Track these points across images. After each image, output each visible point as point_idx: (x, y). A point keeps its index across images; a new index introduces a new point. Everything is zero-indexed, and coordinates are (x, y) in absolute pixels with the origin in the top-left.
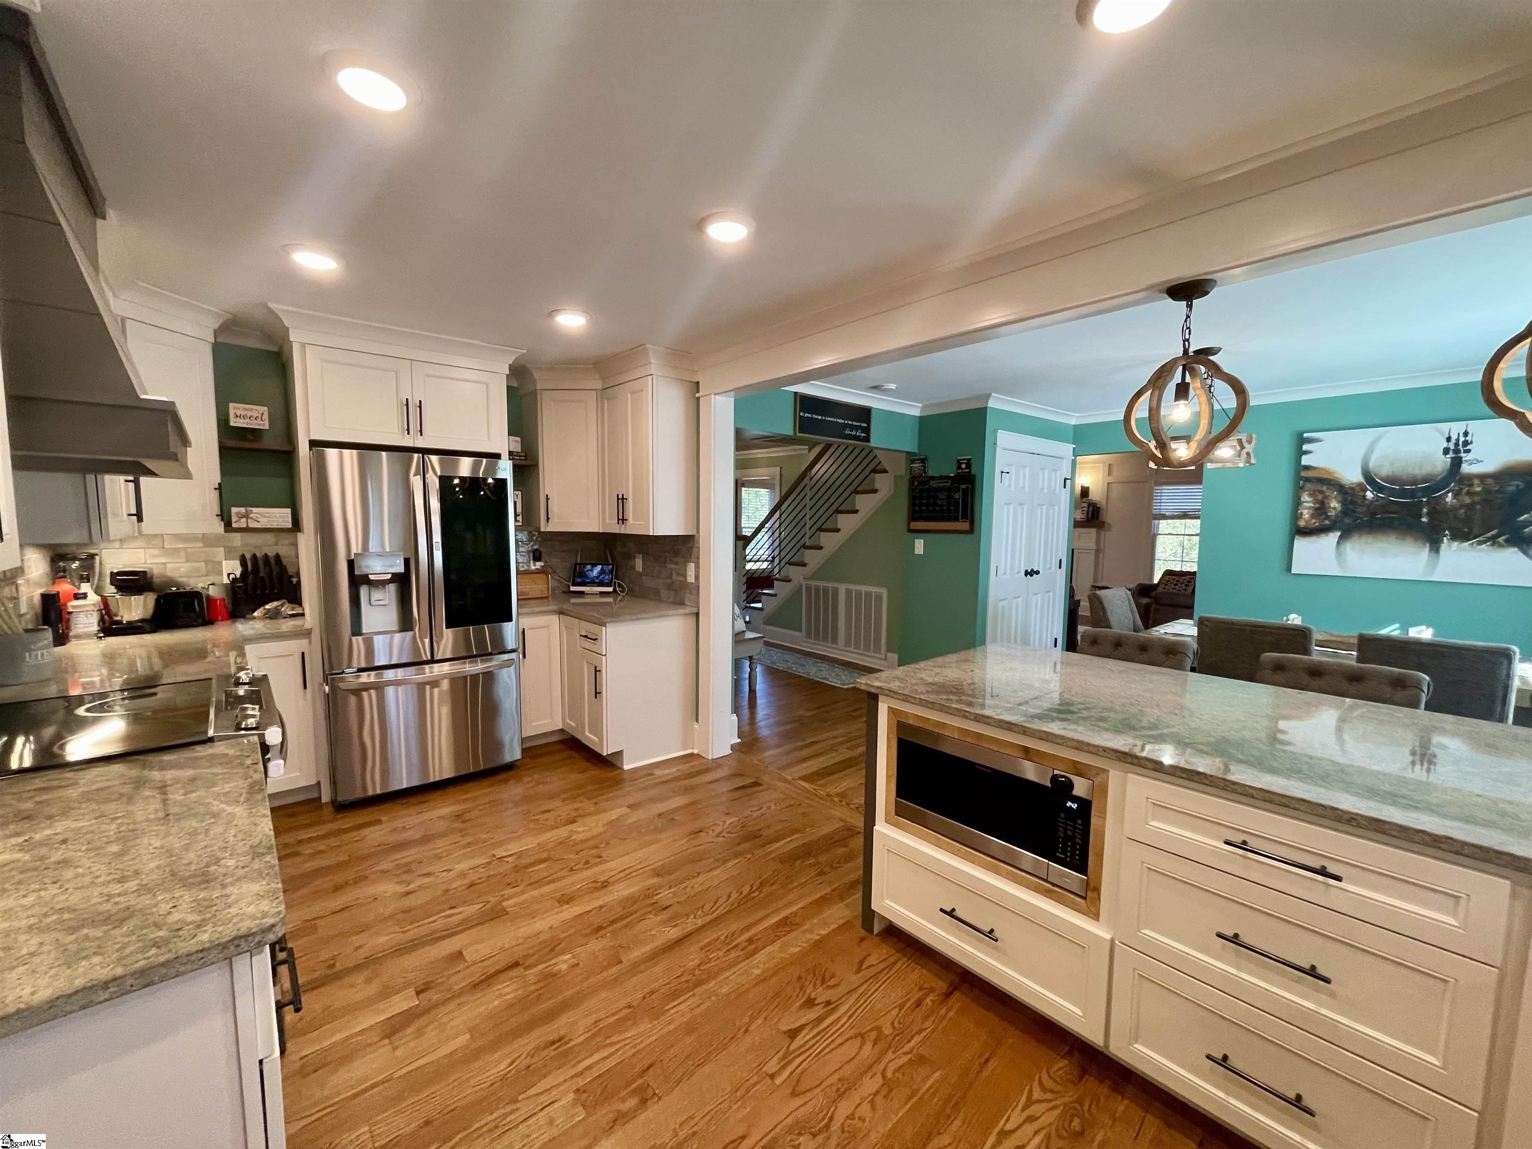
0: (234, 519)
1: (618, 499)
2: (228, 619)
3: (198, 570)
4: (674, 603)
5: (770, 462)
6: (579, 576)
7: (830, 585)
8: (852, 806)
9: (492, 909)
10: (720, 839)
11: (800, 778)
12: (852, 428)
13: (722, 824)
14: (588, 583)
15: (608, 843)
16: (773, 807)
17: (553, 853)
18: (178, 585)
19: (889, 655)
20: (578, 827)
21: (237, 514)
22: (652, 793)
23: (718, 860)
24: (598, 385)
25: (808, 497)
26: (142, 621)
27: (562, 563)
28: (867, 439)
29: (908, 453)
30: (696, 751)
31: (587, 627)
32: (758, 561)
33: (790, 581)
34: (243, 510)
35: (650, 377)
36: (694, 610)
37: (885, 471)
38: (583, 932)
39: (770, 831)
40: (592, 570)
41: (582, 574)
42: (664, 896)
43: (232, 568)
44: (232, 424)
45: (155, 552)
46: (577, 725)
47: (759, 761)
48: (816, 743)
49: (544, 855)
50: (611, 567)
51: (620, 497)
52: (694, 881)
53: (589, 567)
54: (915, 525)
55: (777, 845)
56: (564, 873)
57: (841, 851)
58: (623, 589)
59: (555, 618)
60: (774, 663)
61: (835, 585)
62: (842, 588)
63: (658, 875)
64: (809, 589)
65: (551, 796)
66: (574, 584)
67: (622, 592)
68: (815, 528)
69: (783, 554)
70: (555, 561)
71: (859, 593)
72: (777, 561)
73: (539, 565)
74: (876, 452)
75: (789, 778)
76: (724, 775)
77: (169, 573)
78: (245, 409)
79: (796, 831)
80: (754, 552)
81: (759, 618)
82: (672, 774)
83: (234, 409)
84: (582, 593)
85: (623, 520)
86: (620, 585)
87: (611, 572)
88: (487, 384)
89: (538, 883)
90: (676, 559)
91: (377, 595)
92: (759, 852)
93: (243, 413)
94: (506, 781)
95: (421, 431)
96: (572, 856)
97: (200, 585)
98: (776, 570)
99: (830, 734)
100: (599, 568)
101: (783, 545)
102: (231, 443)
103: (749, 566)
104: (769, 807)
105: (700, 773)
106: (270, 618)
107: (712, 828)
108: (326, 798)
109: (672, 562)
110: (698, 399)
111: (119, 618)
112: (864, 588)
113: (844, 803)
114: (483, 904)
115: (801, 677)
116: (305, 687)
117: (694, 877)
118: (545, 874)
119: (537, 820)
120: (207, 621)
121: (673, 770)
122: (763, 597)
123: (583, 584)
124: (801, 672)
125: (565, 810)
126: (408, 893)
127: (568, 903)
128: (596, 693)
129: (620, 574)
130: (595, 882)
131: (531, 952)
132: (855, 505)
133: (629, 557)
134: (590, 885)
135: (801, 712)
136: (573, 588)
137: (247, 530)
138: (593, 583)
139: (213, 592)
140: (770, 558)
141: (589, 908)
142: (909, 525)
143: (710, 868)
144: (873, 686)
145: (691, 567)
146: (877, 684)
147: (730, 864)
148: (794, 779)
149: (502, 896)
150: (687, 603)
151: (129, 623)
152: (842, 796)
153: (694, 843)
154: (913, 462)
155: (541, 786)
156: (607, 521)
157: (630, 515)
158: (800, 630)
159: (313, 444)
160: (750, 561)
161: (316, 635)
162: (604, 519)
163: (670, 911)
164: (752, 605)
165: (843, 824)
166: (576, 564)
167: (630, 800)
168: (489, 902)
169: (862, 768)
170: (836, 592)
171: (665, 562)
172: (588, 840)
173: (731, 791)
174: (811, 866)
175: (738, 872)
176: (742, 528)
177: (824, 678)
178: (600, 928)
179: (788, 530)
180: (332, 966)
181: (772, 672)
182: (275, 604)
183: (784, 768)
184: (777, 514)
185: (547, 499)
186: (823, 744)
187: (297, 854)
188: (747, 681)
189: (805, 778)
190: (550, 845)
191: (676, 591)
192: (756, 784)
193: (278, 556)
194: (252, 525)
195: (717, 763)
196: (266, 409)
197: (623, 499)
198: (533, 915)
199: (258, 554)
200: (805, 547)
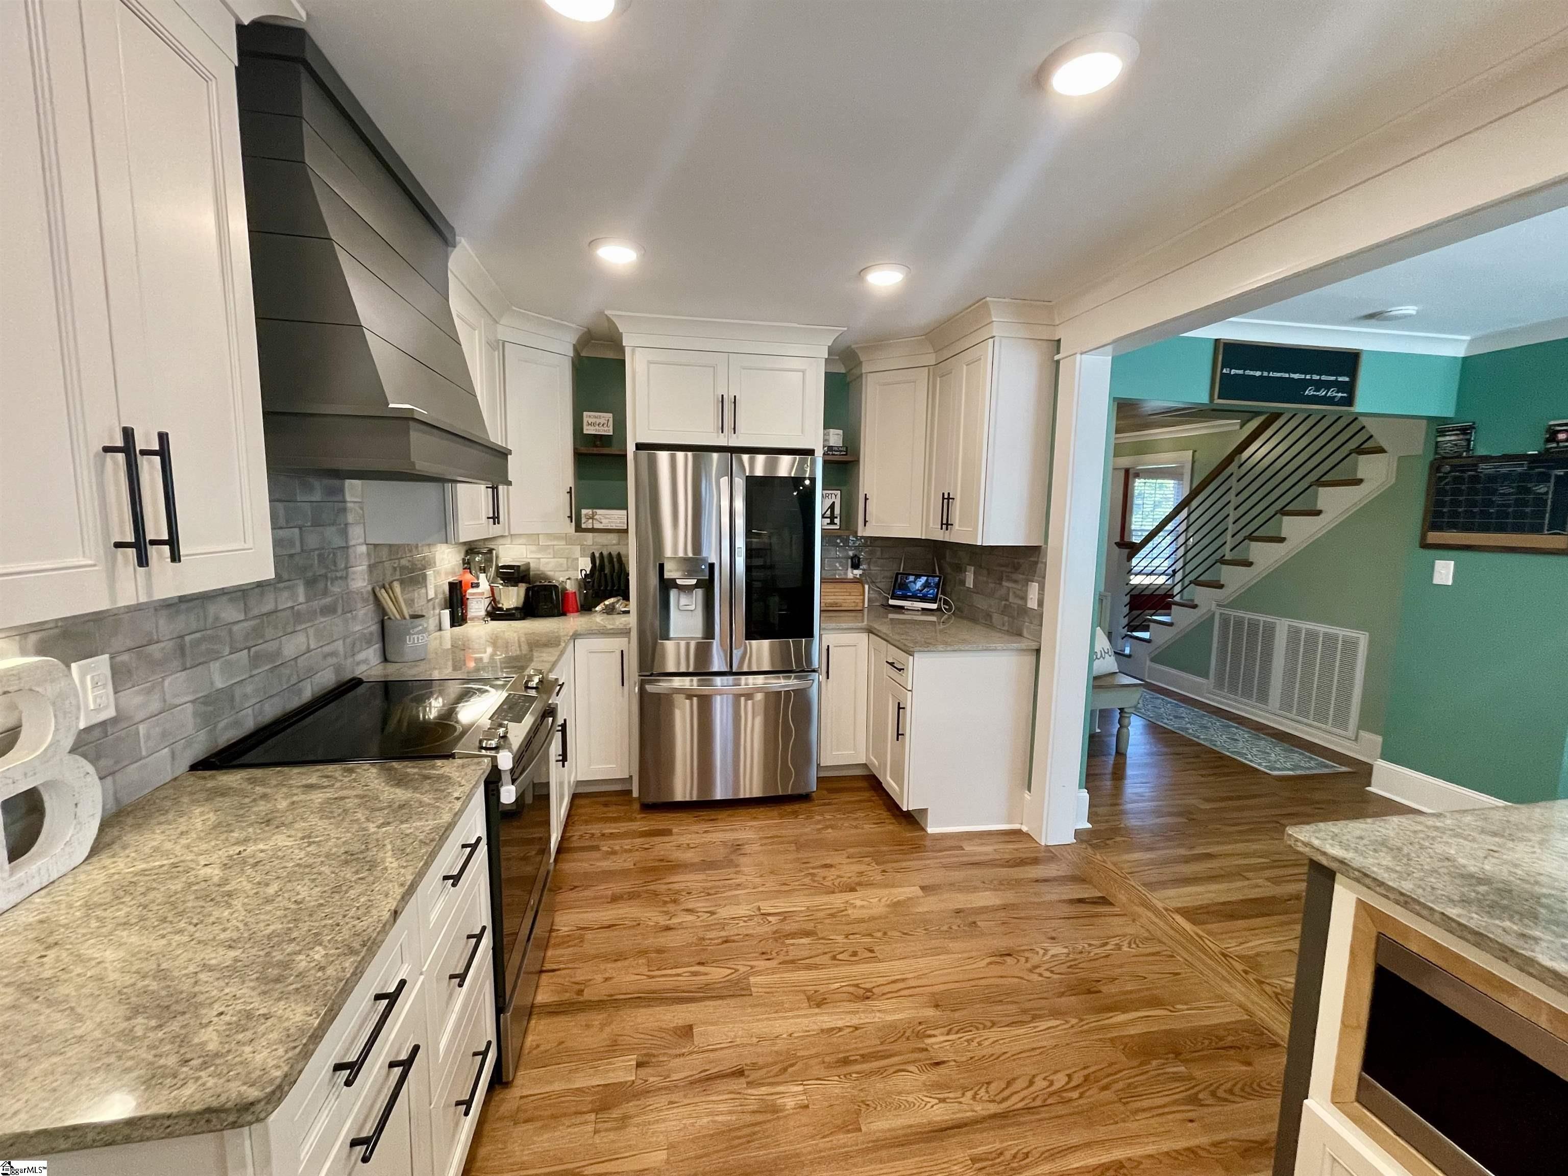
0: (583, 520)
1: (943, 498)
2: (577, 611)
3: (561, 565)
4: (1008, 632)
5: (1179, 445)
6: (900, 589)
7: (1262, 618)
8: (1268, 989)
9: (738, 981)
10: (1035, 977)
11: (1178, 911)
12: (1319, 385)
13: (1041, 952)
14: (910, 597)
15: (885, 934)
16: (1125, 948)
17: (819, 926)
18: (546, 578)
19: (1364, 734)
20: (856, 898)
21: (586, 515)
22: (957, 875)
23: (1024, 1012)
24: (931, 359)
25: (1233, 492)
26: (516, 609)
27: (883, 573)
28: (1349, 401)
29: (1430, 419)
30: (1025, 829)
31: (894, 654)
32: (1151, 574)
33: (1195, 607)
34: (589, 511)
35: (991, 341)
36: (1034, 646)
37: (1381, 450)
38: (827, 1059)
39: (1112, 989)
40: (914, 582)
41: (904, 586)
42: (938, 1041)
43: (585, 564)
44: (585, 432)
45: (533, 548)
46: (880, 765)
47: (1115, 864)
48: (1210, 856)
49: (810, 926)
50: (937, 579)
51: (946, 496)
52: (986, 1033)
53: (912, 578)
54: (1434, 537)
55: (1121, 1018)
56: (826, 959)
57: (1236, 1068)
58: (950, 606)
59: (864, 636)
60: (1160, 717)
61: (1269, 619)
62: (1283, 626)
63: (937, 1006)
64: (1225, 621)
65: (838, 846)
66: (894, 597)
67: (949, 610)
68: (1240, 537)
69: (1188, 568)
70: (874, 569)
71: (1312, 636)
72: (1179, 576)
73: (857, 572)
74: (1363, 421)
75: (1159, 905)
76: (1060, 873)
77: (542, 568)
78: (596, 417)
79: (1155, 1002)
80: (1144, 563)
81: (1143, 651)
82: (987, 854)
83: (588, 417)
84: (902, 607)
85: (947, 524)
86: (946, 602)
87: (937, 585)
88: (804, 372)
89: (792, 963)
90: (1015, 576)
91: (684, 600)
92: (1092, 1020)
93: (593, 420)
94: (795, 814)
95: (734, 428)
96: (840, 939)
97: (561, 579)
98: (1177, 589)
99: (1240, 847)
100: (924, 579)
101: (1190, 555)
102: (583, 450)
103: (1135, 580)
104: (1119, 947)
105: (1022, 863)
106: (608, 613)
107: (1027, 954)
108: (635, 794)
109: (1009, 579)
110: (1058, 362)
111: (500, 606)
112: (1322, 629)
113: (1251, 978)
114: (730, 971)
115: (1199, 745)
116: (623, 685)
117: (985, 1027)
118: (806, 953)
119: (813, 875)
120: (561, 612)
121: (987, 850)
122: (1152, 625)
123: (904, 598)
124: (1202, 738)
125: (848, 870)
126: (668, 928)
127: (818, 1006)
128: (898, 735)
129: (949, 589)
130: (857, 986)
131: (761, 1061)
132: (1316, 504)
133: (959, 569)
134: (851, 989)
135: (1192, 801)
136: (892, 602)
137: (593, 530)
138: (914, 597)
139: (570, 587)
140: (1170, 571)
141: (840, 1024)
142: (1423, 537)
143: (1010, 1019)
144: (1324, 854)
145: (1034, 588)
146: (1336, 851)
147: (1043, 1025)
148: (1166, 910)
149: (752, 967)
150: (1025, 633)
151: (508, 610)
152: (1252, 962)
153: (997, 970)
154: (1442, 433)
155: (830, 830)
156: (931, 525)
157: (956, 518)
158: (1206, 675)
159: (640, 447)
160: (1140, 573)
161: (634, 634)
162: (927, 525)
163: (942, 1070)
164: (1136, 634)
165: (1246, 1017)
166: (897, 574)
167: (928, 878)
168: (736, 970)
169: (1294, 922)
170: (1270, 630)
171: (1001, 579)
172: (862, 921)
173: (1064, 901)
174: (1177, 1078)
175: (1052, 1042)
176: (1131, 531)
177: (1238, 753)
178: (846, 1062)
179: (1198, 537)
180: (580, 992)
181: (1156, 731)
182: (612, 600)
183: (1151, 886)
184: (1184, 513)
185: (866, 499)
186: (1226, 862)
187: (596, 848)
188: (1115, 739)
189: (1187, 913)
190: (821, 914)
191: (1013, 617)
192: (1103, 901)
193: (619, 554)
194: (597, 526)
195: (1051, 854)
196: (611, 415)
197: (949, 498)
198: (778, 1008)
199: (605, 553)
200: (1222, 561)
